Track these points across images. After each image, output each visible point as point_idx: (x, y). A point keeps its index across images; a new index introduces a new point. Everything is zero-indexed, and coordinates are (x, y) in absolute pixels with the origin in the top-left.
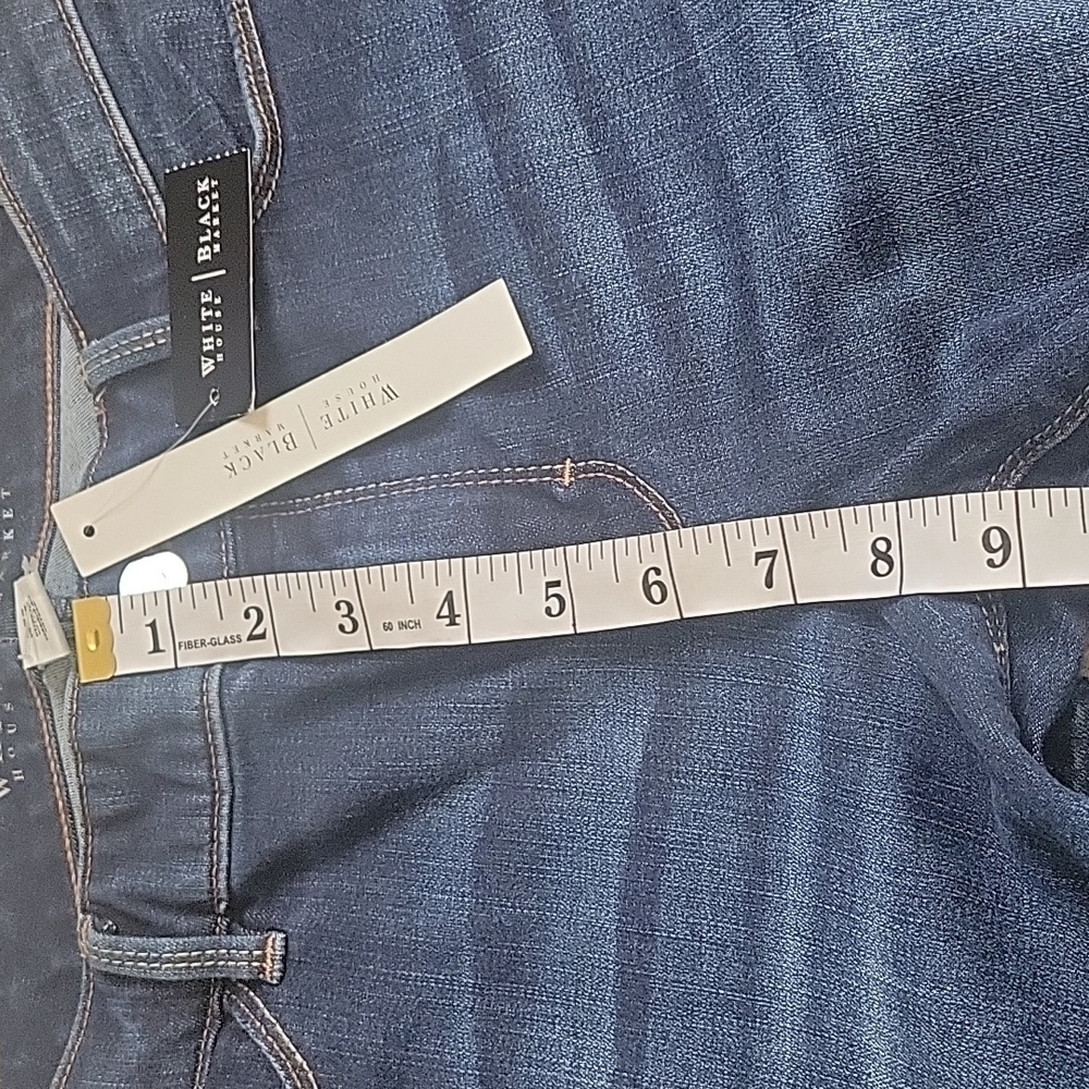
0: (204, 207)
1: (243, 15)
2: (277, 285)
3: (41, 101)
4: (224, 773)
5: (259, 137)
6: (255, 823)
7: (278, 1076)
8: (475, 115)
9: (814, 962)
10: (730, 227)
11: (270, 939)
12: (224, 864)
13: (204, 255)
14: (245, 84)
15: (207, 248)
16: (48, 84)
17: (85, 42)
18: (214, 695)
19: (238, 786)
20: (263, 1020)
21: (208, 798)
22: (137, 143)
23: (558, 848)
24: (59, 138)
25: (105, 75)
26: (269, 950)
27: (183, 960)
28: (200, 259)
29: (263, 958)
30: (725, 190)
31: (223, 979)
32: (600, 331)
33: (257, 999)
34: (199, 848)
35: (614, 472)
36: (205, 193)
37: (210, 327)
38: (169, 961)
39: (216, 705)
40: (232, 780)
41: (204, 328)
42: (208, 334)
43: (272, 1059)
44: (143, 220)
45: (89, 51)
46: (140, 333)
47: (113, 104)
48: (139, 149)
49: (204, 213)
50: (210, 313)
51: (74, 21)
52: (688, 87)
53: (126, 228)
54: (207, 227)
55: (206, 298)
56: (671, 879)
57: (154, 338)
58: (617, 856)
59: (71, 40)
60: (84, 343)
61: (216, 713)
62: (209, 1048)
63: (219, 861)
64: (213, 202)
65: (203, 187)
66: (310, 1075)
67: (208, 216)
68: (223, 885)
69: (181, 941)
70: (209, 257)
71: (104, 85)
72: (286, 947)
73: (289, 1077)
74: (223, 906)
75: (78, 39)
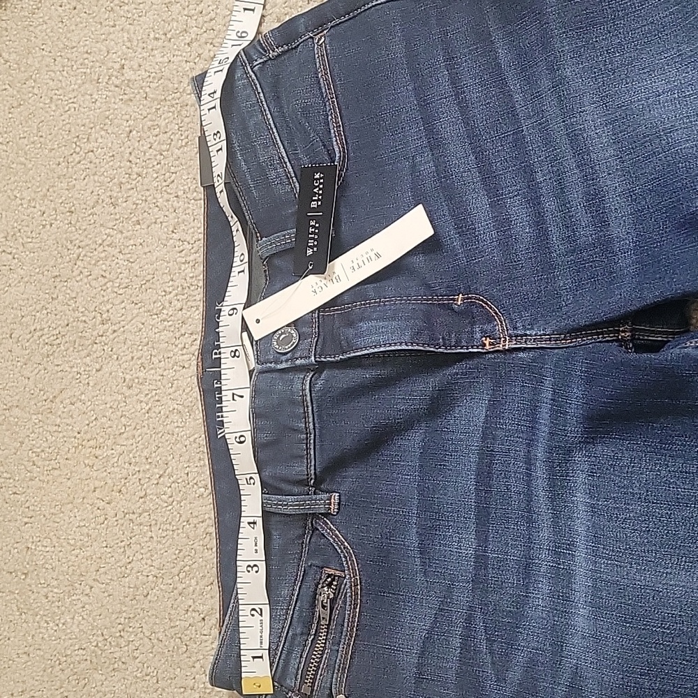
0: (317, 184)
1: (333, 102)
2: (344, 217)
3: (248, 136)
4: (311, 425)
5: (338, 155)
6: (325, 446)
7: (338, 552)
8: (428, 149)
9: (552, 500)
10: (534, 201)
11: (333, 497)
12: (313, 463)
13: (314, 204)
14: (332, 131)
15: (316, 202)
16: (251, 129)
17: (268, 112)
18: (308, 391)
19: (317, 430)
20: (330, 529)
21: (305, 436)
22: (287, 155)
23: (451, 455)
24: (255, 152)
25: (275, 127)
26: (333, 500)
27: (296, 505)
28: (312, 206)
29: (330, 504)
30: (533, 186)
31: (313, 514)
32: (478, 242)
33: (327, 521)
34: (302, 457)
35: (479, 300)
36: (317, 179)
37: (313, 236)
38: (291, 505)
39: (309, 395)
40: (314, 429)
41: (310, 236)
42: (311, 239)
43: (335, 545)
44: (288, 188)
45: (269, 116)
46: (284, 236)
47: (278, 138)
48: (288, 158)
49: (316, 187)
50: (313, 230)
51: (264, 103)
52: (518, 141)
53: (281, 190)
54: (316, 193)
55: (312, 223)
56: (497, 467)
57: (290, 238)
58: (474, 458)
59: (261, 111)
60: (259, 238)
61: (308, 398)
62: (308, 543)
63: (310, 463)
64: (321, 183)
65: (317, 176)
66: (351, 551)
67: (318, 189)
68: (313, 472)
69: (296, 497)
70: (316, 206)
71: (275, 130)
72: (340, 499)
73: (342, 552)
74: (312, 481)
75: (265, 110)
